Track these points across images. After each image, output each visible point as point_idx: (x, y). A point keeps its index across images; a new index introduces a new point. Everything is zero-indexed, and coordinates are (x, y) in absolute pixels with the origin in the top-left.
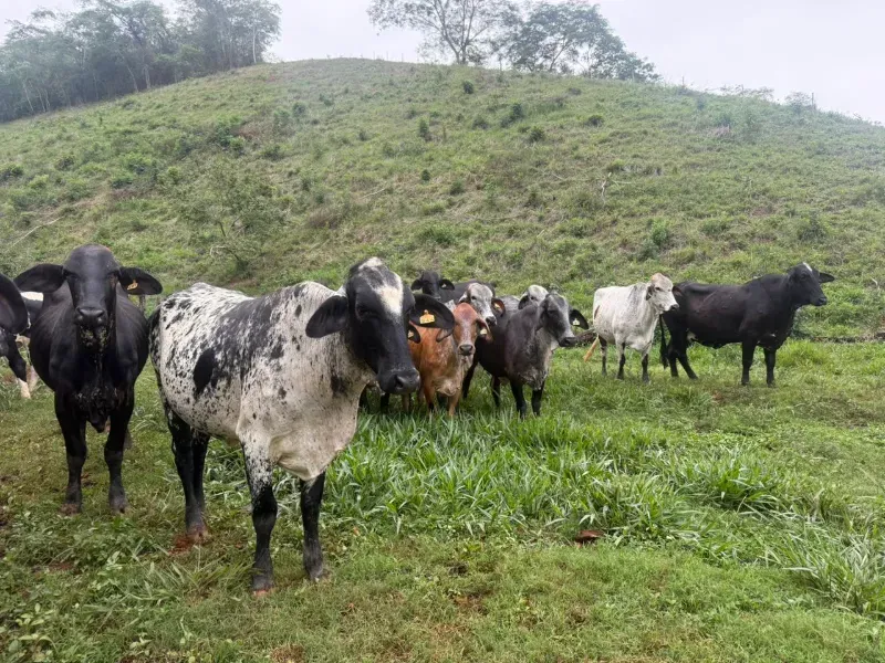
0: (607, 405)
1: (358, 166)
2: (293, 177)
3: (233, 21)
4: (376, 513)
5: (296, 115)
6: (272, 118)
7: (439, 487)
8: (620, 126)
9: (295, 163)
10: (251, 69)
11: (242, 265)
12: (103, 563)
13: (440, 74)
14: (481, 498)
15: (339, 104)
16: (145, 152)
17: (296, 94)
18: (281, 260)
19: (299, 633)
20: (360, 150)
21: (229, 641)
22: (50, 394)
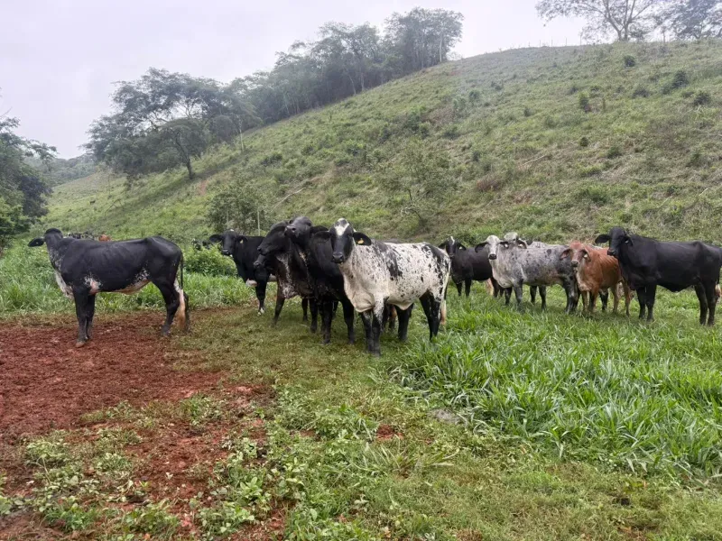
1: (522, 138)
2: (466, 151)
3: (426, 31)
4: (540, 436)
5: (471, 100)
6: (452, 105)
7: (600, 424)
9: (469, 139)
10: (438, 67)
11: (423, 222)
12: (334, 437)
14: (642, 439)
15: (507, 88)
16: (359, 139)
17: (471, 84)
18: (452, 218)
19: (480, 522)
20: (523, 125)
21: (425, 516)
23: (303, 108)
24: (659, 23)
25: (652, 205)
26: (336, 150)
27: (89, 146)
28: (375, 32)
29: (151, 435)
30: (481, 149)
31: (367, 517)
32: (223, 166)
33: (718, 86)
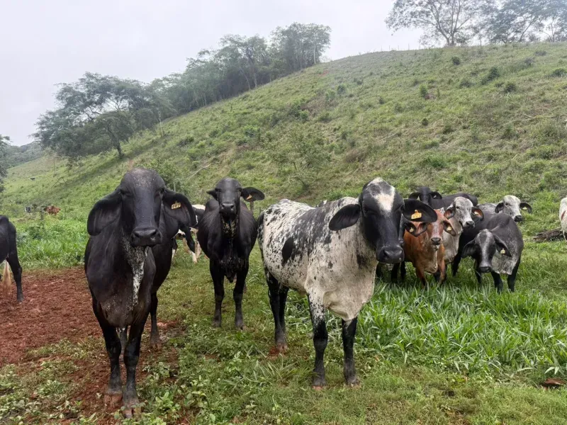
1: (378, 121)
2: (337, 131)
3: (303, 40)
4: (390, 348)
5: (339, 93)
6: (324, 97)
7: (435, 336)
9: (339, 122)
10: (313, 68)
11: (306, 187)
12: (232, 357)
13: (436, 55)
14: (466, 346)
15: (366, 83)
16: (254, 124)
17: (340, 80)
20: (380, 110)
21: (299, 414)
22: (207, 260)
23: (210, 101)
24: (477, 32)
26: (236, 133)
27: (37, 135)
28: (264, 41)
29: (85, 364)
30: (348, 130)
31: (256, 418)
32: (147, 148)
33: (521, 78)
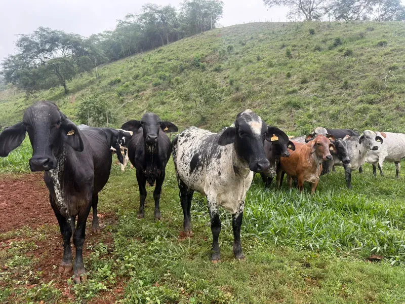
0: (387, 193)
1: (256, 72)
2: (226, 79)
3: (203, 11)
4: (265, 233)
5: (229, 51)
6: (218, 53)
7: (296, 225)
8: (396, 46)
9: (228, 73)
10: (210, 31)
11: (203, 119)
12: (153, 240)
13: (298, 27)
14: (317, 233)
15: (248, 44)
16: (166, 71)
17: (229, 41)
18: (219, 117)
19: (232, 281)
20: (257, 65)
21: (203, 280)
23: (133, 53)
24: (327, 12)
25: (324, 109)
26: (153, 77)
28: (174, 10)
29: (43, 244)
30: (234, 78)
31: (171, 283)
32: (86, 86)
33: (356, 46)
